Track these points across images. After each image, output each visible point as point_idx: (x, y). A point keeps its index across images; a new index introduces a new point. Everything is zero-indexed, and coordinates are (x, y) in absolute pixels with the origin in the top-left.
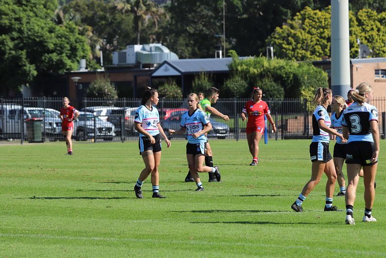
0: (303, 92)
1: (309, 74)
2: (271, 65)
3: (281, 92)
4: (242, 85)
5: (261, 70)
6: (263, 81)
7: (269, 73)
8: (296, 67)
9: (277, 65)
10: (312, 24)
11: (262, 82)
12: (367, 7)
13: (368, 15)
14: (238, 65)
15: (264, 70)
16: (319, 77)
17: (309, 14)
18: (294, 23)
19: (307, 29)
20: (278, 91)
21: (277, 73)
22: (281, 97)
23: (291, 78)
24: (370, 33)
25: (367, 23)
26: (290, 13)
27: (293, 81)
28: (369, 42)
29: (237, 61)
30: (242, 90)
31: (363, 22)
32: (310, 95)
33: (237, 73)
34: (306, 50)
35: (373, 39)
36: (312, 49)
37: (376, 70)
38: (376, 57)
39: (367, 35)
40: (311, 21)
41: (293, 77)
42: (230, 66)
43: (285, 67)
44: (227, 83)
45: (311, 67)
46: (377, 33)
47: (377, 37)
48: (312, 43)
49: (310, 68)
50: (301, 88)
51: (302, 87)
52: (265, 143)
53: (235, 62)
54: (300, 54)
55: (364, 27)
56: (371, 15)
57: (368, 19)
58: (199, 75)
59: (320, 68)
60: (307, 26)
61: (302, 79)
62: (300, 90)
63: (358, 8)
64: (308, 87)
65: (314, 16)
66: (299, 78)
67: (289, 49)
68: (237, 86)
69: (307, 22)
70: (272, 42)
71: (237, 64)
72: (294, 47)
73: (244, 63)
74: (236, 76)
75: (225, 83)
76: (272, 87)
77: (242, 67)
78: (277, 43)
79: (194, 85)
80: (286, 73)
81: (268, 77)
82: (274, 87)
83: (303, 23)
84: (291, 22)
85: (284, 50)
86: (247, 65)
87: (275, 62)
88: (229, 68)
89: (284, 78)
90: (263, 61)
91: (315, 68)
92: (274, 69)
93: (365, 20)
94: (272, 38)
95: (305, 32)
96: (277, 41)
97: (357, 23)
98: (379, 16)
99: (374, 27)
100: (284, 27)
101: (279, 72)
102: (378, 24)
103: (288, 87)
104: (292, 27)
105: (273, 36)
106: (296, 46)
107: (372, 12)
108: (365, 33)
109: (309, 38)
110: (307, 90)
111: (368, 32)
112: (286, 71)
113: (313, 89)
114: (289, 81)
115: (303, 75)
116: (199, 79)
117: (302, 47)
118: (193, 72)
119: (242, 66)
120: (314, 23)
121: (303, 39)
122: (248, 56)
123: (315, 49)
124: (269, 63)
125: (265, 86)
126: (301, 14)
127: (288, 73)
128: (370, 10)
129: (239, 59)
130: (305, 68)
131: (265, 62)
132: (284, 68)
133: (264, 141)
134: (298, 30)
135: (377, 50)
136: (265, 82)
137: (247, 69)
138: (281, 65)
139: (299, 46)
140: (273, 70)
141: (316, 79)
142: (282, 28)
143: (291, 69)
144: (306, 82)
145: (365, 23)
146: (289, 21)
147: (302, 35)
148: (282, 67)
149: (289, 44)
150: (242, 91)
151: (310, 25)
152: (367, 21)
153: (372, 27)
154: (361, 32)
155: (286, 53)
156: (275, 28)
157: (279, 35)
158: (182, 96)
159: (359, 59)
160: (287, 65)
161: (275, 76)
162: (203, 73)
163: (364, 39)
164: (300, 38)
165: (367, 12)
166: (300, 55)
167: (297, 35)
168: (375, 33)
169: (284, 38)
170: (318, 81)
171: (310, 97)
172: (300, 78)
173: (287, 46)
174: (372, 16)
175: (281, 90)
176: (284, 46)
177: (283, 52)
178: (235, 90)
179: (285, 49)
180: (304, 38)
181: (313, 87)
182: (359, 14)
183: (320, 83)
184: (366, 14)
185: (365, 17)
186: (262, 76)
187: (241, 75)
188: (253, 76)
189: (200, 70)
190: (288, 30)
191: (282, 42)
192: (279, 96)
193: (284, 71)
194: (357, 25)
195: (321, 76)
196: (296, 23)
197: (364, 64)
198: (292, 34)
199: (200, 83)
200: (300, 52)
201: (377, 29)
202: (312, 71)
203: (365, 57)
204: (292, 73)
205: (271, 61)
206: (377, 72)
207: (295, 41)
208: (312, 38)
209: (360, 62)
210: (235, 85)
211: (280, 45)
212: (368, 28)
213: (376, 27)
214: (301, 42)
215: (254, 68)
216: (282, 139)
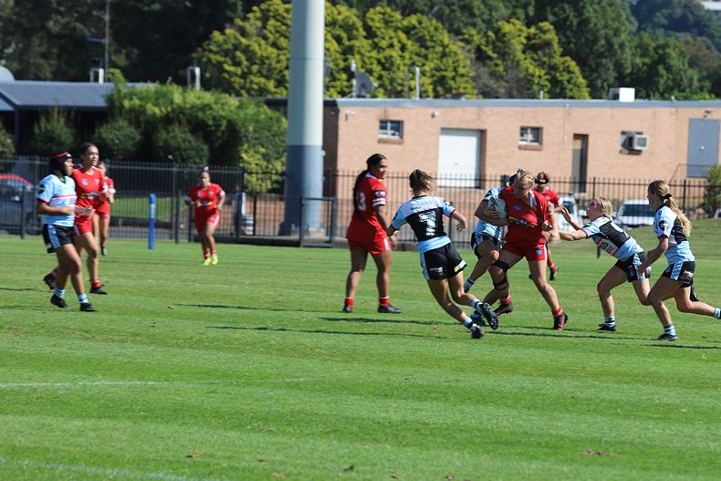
0: (244, 156)
1: (257, 121)
2: (187, 101)
3: (202, 153)
4: (129, 136)
5: (166, 108)
6: (170, 128)
7: (181, 116)
8: (233, 108)
9: (198, 102)
10: (279, 29)
11: (168, 133)
12: (385, 4)
13: (384, 20)
14: (125, 98)
15: (173, 110)
16: (275, 128)
17: (277, 10)
18: (247, 25)
19: (272, 38)
20: (198, 150)
21: (197, 117)
22: (202, 163)
23: (223, 128)
24: (388, 52)
25: (382, 33)
26: (243, 6)
27: (226, 134)
28: (384, 68)
29: (124, 91)
30: (130, 145)
31: (375, 32)
32: (257, 162)
33: (121, 113)
34: (268, 78)
35: (392, 64)
36: (278, 77)
37: (382, 122)
38: (397, 97)
39: (381, 56)
40: (279, 24)
41: (227, 127)
42: (110, 99)
43: (214, 106)
44: (102, 130)
45: (261, 110)
46: (400, 53)
47: (398, 61)
48: (279, 66)
49: (259, 111)
50: (240, 148)
51: (243, 145)
52: (150, 248)
53: (119, 91)
54: (257, 84)
55: (376, 40)
56: (391, 19)
57: (383, 26)
58: (48, 113)
59: (279, 111)
60: (271, 32)
61: (243, 130)
62: (239, 152)
63: (369, 5)
64: (254, 146)
65: (285, 15)
66: (237, 128)
67: (236, 74)
68: (120, 136)
69: (272, 25)
70: (205, 59)
71: (122, 95)
72: (246, 70)
73: (136, 95)
74: (118, 118)
75: (96, 130)
76: (187, 143)
77: (132, 102)
78: (214, 61)
79: (37, 131)
80: (214, 119)
81: (180, 122)
82: (190, 142)
83: (264, 27)
84: (241, 23)
85: (226, 76)
86: (141, 99)
87: (195, 96)
88: (106, 101)
89: (210, 126)
90: (172, 93)
91: (269, 112)
92: (191, 108)
93: (379, 28)
94: (204, 50)
95: (267, 44)
96: (214, 58)
97: (364, 33)
98: (405, 23)
99: (395, 42)
100: (229, 31)
101: (200, 114)
102: (403, 36)
103: (216, 144)
104: (243, 33)
105: (206, 47)
106: (249, 68)
107: (393, 14)
108: (379, 52)
109: (274, 55)
110: (252, 152)
111: (384, 49)
112: (215, 114)
113: (263, 150)
114: (219, 134)
115: (246, 124)
116: (48, 120)
117: (259, 71)
118: (38, 106)
119: (131, 99)
120: (284, 28)
121: (262, 57)
122: (145, 81)
123: (284, 76)
124: (184, 96)
125: (174, 141)
126: (260, 9)
127: (218, 118)
128: (388, 10)
129: (126, 87)
130: (251, 110)
131: (176, 95)
132: (211, 108)
133: (147, 244)
134: (254, 39)
135: (399, 85)
136: (174, 131)
137: (141, 106)
138: (206, 102)
139: (255, 68)
140: (189, 111)
141: (269, 131)
142: (223, 34)
143: (223, 110)
144: (250, 136)
145: (378, 33)
146: (239, 22)
147: (262, 49)
148: (208, 105)
149: (237, 63)
150: (130, 147)
151: (277, 32)
152: (383, 30)
153: (390, 41)
154: (370, 49)
155: (229, 80)
156: (211, 33)
157: (219, 46)
158: (14, 150)
159: (353, 100)
160: (216, 103)
161: (193, 122)
162: (56, 110)
163: (375, 62)
164: (256, 54)
165: (383, 14)
166: (255, 87)
167: (251, 48)
168: (395, 53)
169: (226, 53)
170: (273, 136)
171: (257, 164)
172: (240, 128)
173: (231, 69)
174: (392, 22)
175: (203, 150)
176: (226, 67)
177: (225, 78)
178: (116, 145)
179: (228, 72)
180: (265, 54)
181: (263, 147)
182: (368, 15)
183: (277, 140)
184: (381, 16)
185: (379, 22)
186: (168, 120)
187: (128, 117)
188: (151, 120)
189: (52, 103)
190: (236, 38)
191: (222, 59)
192: (197, 160)
193: (211, 114)
194: (365, 37)
195: (279, 127)
196: (251, 25)
197: (360, 108)
198: (243, 47)
199: (49, 127)
200: (256, 80)
201: (399, 45)
202: (263, 116)
203: (364, 97)
204: (224, 118)
205: (186, 95)
206: (383, 125)
207: (247, 60)
208: (279, 55)
209: (353, 104)
210: (115, 134)
211: (220, 64)
212: (384, 44)
213: (399, 42)
214: (258, 61)
215: (155, 105)
216: (190, 240)
